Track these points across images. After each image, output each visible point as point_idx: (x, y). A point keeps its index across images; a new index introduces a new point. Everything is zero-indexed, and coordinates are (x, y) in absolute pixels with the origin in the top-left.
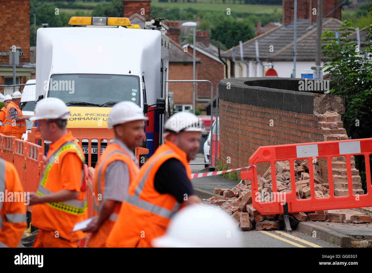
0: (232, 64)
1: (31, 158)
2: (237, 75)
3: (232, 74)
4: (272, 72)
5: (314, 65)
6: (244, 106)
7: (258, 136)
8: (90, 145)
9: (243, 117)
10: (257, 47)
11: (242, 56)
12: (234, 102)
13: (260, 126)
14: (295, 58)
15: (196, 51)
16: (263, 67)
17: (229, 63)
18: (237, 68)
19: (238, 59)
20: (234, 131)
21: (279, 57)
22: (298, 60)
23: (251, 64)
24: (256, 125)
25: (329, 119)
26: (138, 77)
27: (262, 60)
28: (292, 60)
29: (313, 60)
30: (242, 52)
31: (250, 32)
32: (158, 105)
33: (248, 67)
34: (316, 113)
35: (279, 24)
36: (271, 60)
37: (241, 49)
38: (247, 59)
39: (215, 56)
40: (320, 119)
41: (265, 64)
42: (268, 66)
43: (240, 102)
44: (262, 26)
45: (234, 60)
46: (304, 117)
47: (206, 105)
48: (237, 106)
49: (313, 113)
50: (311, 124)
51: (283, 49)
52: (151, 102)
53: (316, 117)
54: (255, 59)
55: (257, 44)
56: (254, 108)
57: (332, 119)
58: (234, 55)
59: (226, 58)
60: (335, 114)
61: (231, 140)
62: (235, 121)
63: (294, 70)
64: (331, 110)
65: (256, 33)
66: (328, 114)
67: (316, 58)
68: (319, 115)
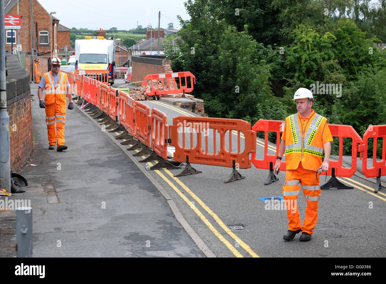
0: (131, 51)
1: (77, 78)
2: (132, 54)
3: (131, 54)
4: (144, 53)
5: (157, 51)
6: (140, 63)
7: (144, 72)
8: (93, 75)
9: (140, 67)
10: (139, 46)
11: (134, 49)
12: (137, 62)
13: (145, 69)
14: (151, 50)
15: (121, 48)
16: (141, 52)
17: (130, 51)
18: (132, 53)
19: (133, 50)
20: (137, 71)
21: (146, 49)
22: (152, 50)
23: (137, 51)
24: (144, 69)
25: (167, 66)
26: (106, 55)
27: (140, 50)
28: (150, 50)
29: (157, 50)
30: (134, 48)
31: (135, 42)
32: (113, 63)
33: (136, 52)
34: (163, 65)
35: (144, 40)
36: (143, 50)
37: (134, 47)
38: (136, 50)
39: (125, 49)
40: (164, 67)
41: (141, 51)
42: (143, 52)
43: (139, 62)
44: (138, 40)
45: (132, 50)
46: (159, 66)
47: (123, 64)
48: (138, 63)
49: (162, 65)
50: (161, 68)
51: (147, 47)
52: (111, 62)
53: (163, 66)
54: (138, 50)
55: (139, 45)
56: (143, 64)
57: (168, 67)
58: (131, 49)
59: (129, 50)
60: (169, 65)
61: (136, 74)
62: (137, 68)
63: (151, 53)
64: (168, 64)
65: (137, 42)
66: (167, 65)
67: (158, 50)
68: (164, 66)
